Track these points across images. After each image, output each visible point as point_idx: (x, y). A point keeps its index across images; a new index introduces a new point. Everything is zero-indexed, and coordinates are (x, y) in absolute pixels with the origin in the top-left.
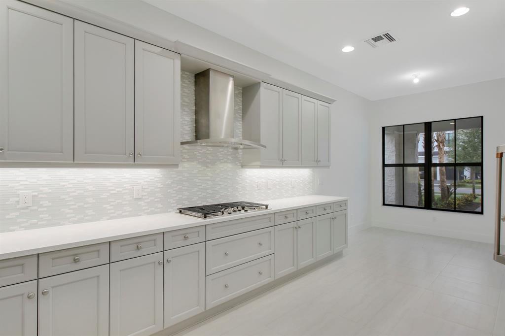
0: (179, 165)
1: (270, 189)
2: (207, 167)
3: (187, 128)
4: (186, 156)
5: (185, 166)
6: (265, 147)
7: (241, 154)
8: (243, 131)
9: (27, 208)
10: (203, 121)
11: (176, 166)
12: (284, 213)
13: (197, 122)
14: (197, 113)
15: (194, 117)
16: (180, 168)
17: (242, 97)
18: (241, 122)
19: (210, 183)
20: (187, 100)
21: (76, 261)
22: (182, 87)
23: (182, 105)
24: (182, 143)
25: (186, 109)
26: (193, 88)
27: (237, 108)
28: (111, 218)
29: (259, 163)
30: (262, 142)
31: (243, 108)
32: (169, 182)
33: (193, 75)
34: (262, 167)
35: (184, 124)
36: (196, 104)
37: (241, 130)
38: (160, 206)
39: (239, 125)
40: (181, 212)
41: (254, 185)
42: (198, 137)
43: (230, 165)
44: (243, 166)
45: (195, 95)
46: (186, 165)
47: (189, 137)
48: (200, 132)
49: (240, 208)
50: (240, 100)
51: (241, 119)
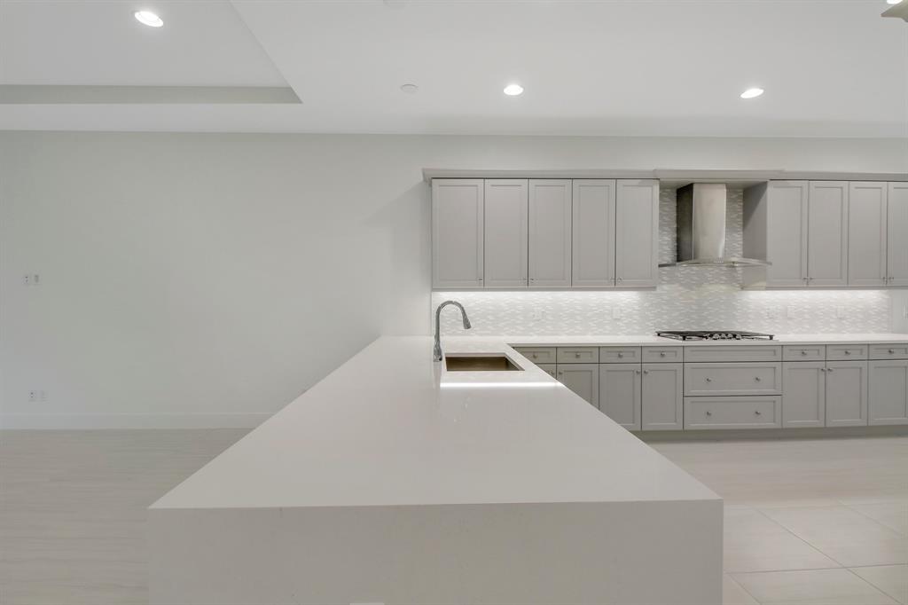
0: (658, 288)
1: (790, 319)
2: (692, 289)
3: (667, 248)
4: (665, 278)
5: (664, 289)
6: (771, 264)
7: (740, 272)
8: (743, 245)
9: (538, 320)
10: (685, 239)
11: (654, 288)
12: (802, 348)
13: (678, 240)
14: (678, 231)
15: (675, 235)
16: (658, 291)
17: (744, 200)
18: (741, 233)
19: (694, 307)
20: (666, 219)
21: (577, 356)
22: (661, 206)
23: (661, 226)
24: (660, 266)
25: (666, 228)
26: (674, 204)
27: (735, 216)
28: (595, 334)
29: (764, 284)
30: (768, 260)
31: (744, 215)
32: (646, 304)
33: (675, 191)
34: (768, 288)
35: (664, 243)
36: (678, 222)
37: (741, 243)
38: (637, 328)
39: (739, 237)
40: (659, 335)
41: (762, 312)
42: (680, 257)
43: (723, 287)
44: (743, 288)
45: (677, 211)
46: (665, 287)
47: (669, 256)
48: (683, 252)
49: (730, 335)
50: (739, 206)
51: (741, 229)
